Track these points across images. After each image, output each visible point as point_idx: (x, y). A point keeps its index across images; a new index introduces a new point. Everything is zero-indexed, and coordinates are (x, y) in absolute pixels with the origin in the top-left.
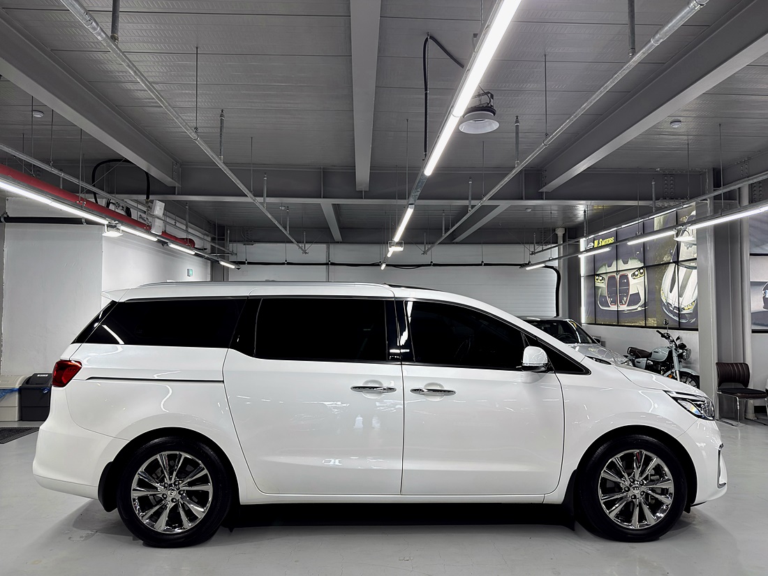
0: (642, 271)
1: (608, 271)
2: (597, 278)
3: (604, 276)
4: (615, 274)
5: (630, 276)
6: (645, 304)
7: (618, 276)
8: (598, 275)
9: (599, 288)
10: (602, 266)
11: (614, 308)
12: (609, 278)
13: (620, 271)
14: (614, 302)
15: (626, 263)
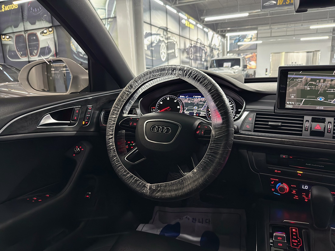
0: (50, 29)
1: (15, 31)
2: (3, 37)
3: (11, 35)
4: (23, 33)
5: (38, 34)
6: (56, 54)
7: (27, 35)
8: (5, 35)
9: (6, 45)
10: (8, 27)
11: (25, 59)
12: (17, 37)
13: (27, 31)
14: (25, 55)
15: (33, 23)
